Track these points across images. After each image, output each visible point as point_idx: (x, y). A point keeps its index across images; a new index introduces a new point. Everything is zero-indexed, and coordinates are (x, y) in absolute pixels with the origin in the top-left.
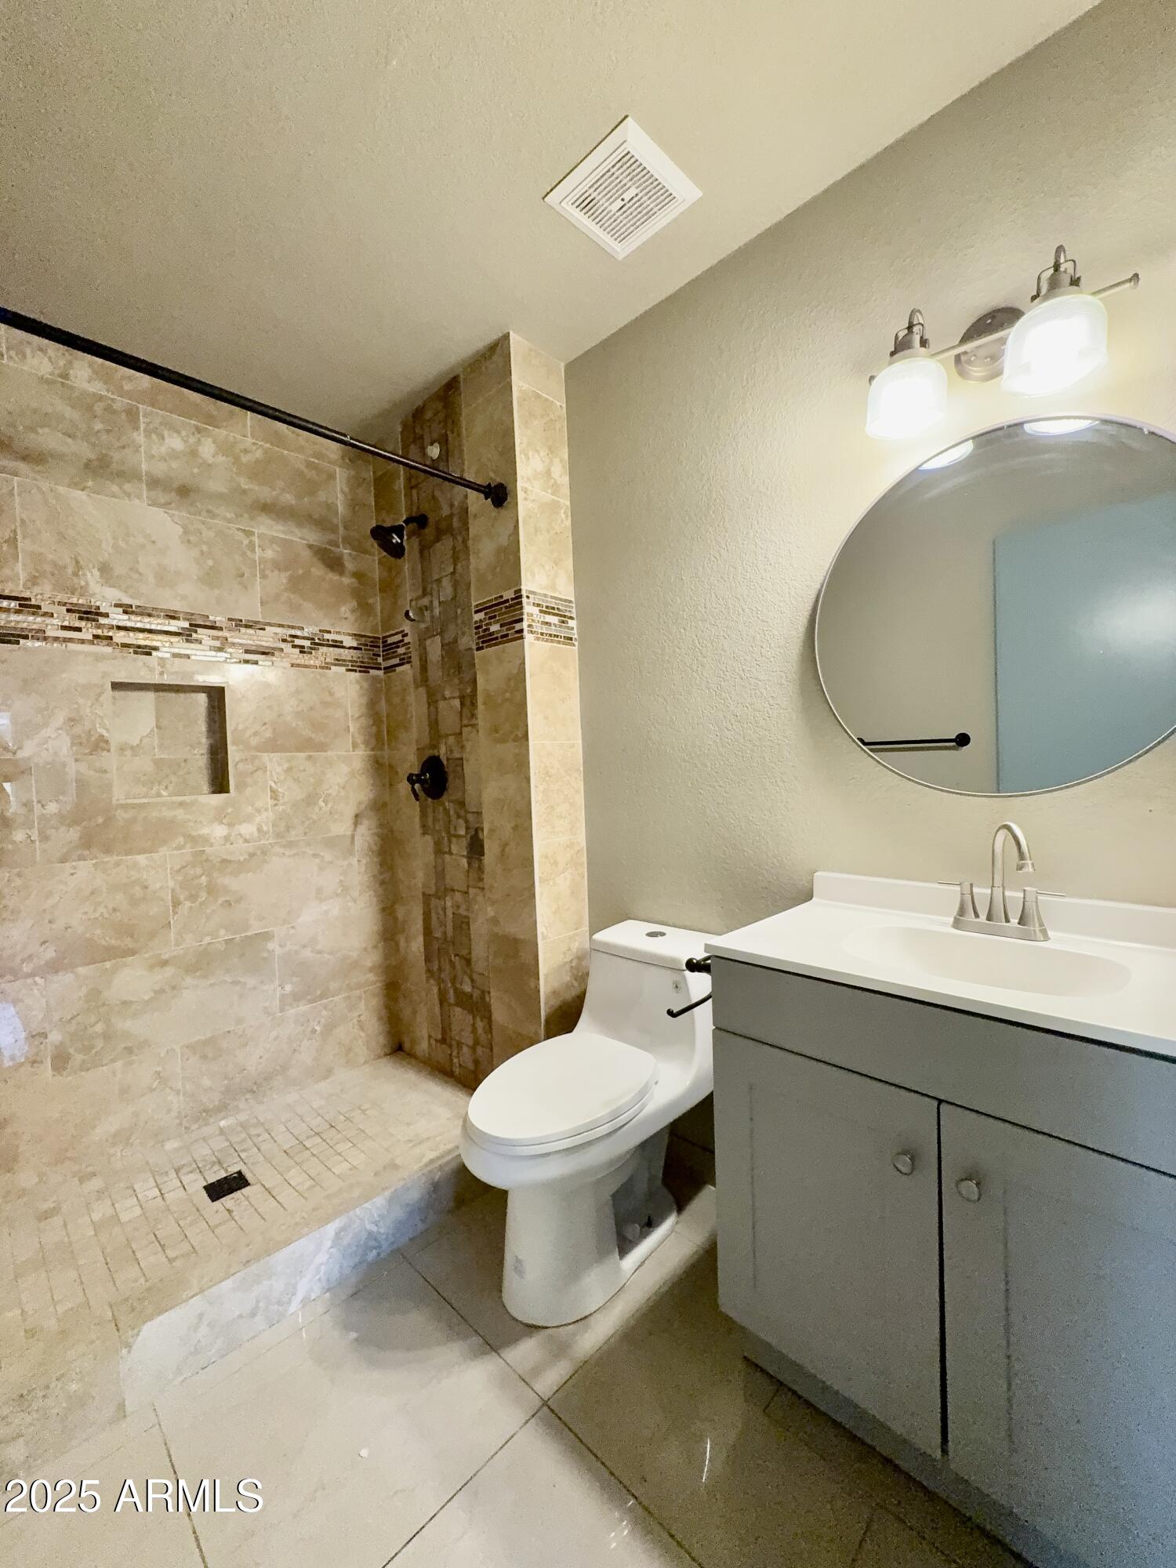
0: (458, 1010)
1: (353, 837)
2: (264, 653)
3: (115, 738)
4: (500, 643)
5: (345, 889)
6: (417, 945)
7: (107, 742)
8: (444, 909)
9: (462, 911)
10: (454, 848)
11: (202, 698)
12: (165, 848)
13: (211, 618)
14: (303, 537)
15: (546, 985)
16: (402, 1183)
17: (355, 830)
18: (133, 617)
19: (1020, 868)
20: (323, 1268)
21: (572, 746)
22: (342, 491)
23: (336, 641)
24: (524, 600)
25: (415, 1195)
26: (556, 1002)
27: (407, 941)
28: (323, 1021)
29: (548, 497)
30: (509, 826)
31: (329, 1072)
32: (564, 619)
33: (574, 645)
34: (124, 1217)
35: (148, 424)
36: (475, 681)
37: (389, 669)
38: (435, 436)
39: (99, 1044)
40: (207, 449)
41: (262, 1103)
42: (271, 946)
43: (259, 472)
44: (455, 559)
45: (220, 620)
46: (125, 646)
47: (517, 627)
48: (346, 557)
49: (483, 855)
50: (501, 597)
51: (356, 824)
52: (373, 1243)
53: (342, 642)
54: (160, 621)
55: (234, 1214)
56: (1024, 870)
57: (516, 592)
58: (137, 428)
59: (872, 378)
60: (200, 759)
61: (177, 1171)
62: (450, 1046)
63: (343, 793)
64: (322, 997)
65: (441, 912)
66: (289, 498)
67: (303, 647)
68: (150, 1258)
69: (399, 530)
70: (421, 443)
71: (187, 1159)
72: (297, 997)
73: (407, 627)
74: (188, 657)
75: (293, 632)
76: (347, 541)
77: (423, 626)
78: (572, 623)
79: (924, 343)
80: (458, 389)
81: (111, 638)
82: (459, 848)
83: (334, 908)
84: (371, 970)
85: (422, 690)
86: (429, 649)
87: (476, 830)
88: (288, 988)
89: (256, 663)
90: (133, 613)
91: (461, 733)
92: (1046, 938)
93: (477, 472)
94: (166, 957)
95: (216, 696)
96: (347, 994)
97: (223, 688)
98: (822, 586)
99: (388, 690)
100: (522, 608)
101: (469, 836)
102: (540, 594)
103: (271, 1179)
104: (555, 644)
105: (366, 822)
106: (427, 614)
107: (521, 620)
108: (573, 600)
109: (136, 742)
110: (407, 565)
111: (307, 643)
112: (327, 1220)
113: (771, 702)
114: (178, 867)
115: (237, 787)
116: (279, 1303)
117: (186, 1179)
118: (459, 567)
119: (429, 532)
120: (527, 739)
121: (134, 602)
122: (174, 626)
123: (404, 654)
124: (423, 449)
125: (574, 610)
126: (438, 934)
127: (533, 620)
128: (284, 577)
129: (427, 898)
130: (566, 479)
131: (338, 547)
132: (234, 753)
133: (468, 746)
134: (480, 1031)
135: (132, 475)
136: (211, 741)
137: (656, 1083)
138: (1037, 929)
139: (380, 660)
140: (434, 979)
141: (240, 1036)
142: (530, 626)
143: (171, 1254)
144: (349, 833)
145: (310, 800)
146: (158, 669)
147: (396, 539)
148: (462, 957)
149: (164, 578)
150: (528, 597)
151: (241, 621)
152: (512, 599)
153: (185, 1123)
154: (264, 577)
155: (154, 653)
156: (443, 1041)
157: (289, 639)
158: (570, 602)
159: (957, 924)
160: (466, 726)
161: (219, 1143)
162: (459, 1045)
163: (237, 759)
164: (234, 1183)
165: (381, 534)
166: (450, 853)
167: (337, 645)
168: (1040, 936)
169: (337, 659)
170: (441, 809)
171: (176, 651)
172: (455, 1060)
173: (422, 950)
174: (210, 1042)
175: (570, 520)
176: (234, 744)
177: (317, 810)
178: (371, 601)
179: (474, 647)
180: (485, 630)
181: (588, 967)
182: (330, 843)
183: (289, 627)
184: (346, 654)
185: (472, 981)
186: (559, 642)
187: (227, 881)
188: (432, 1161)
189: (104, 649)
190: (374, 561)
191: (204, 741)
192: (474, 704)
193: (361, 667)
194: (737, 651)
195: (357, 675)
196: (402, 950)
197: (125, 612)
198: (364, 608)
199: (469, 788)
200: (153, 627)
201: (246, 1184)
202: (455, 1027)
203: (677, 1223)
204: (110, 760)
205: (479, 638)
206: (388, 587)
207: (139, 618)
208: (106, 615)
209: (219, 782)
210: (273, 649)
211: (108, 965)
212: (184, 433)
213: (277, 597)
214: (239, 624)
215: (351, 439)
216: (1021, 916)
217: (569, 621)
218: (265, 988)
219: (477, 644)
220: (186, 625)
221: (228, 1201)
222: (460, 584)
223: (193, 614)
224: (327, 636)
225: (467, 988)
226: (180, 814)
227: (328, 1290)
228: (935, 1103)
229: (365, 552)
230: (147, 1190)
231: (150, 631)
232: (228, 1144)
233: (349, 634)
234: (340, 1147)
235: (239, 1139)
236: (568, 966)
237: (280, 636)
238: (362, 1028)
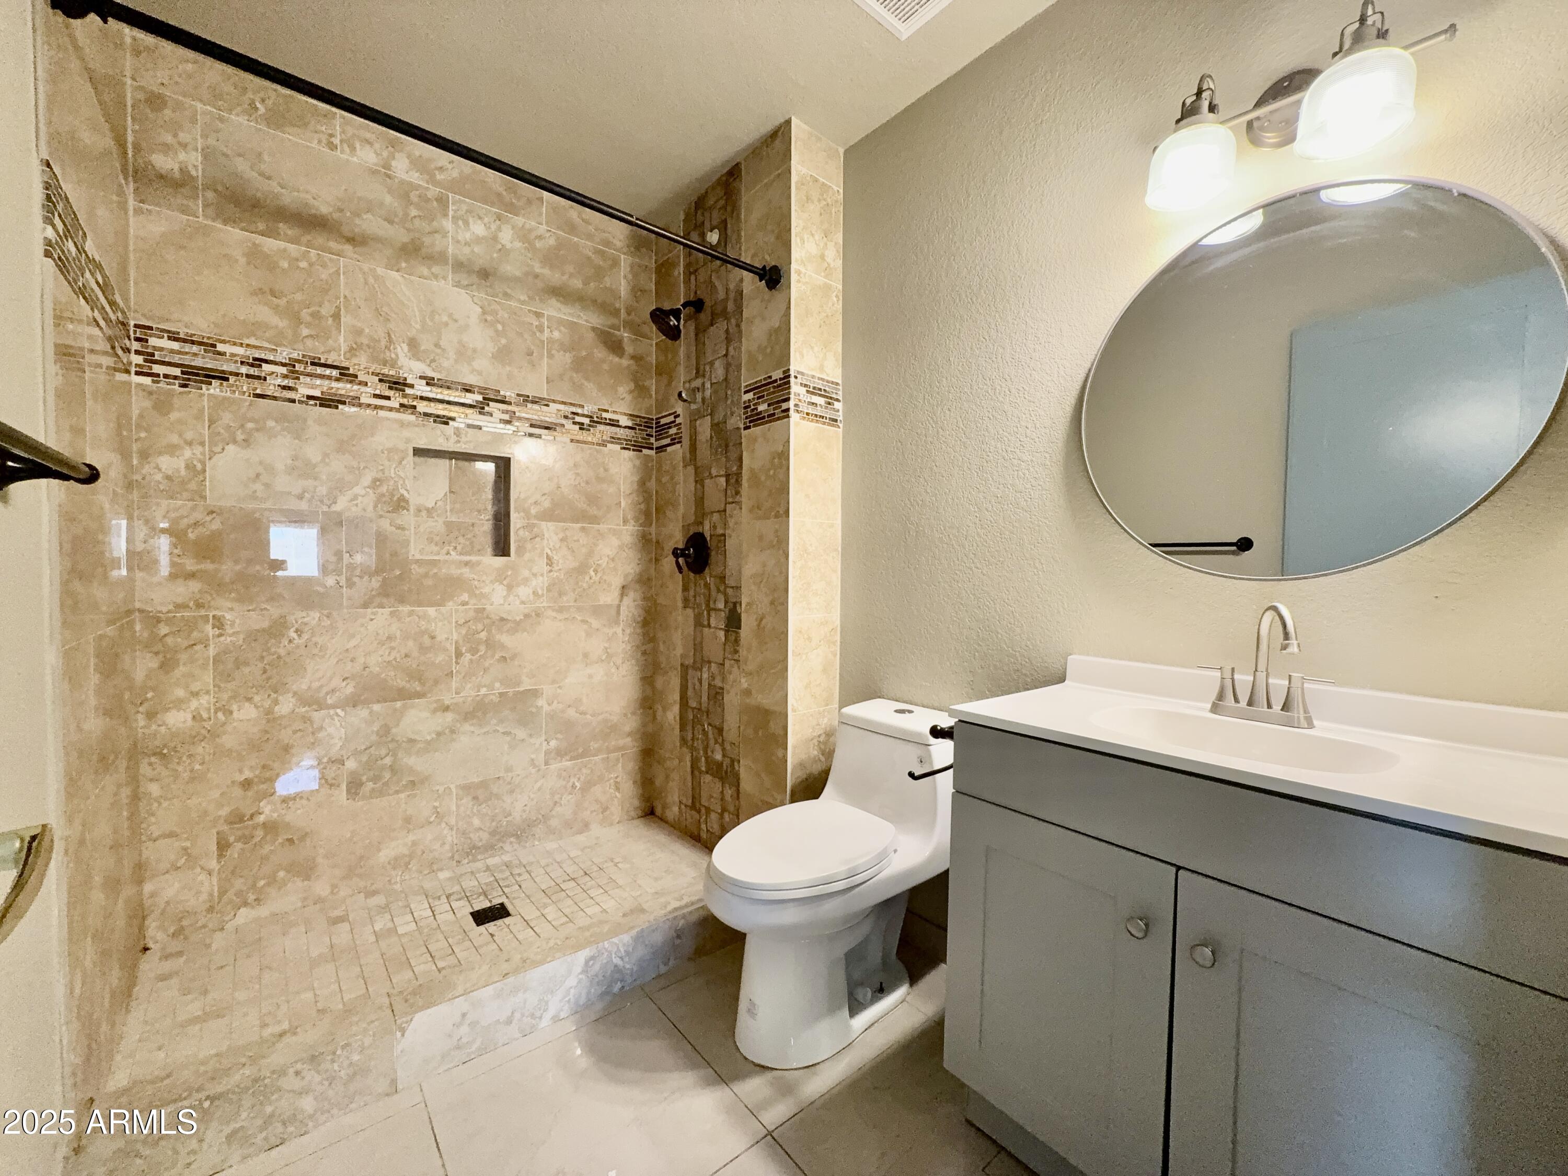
0: (708, 778)
1: (619, 606)
2: (547, 428)
3: (414, 500)
4: (767, 422)
5: (609, 656)
6: (672, 715)
7: (407, 502)
8: (700, 681)
9: (717, 682)
10: (713, 622)
11: (490, 467)
12: (451, 603)
13: (502, 393)
14: (589, 319)
15: (792, 758)
16: (647, 924)
17: (621, 601)
18: (434, 389)
19: (1284, 647)
20: (572, 991)
21: (832, 526)
22: (625, 277)
23: (613, 420)
24: (792, 380)
25: (658, 938)
26: (802, 774)
27: (665, 709)
28: (582, 778)
29: (821, 280)
30: (766, 601)
31: (586, 826)
32: (830, 401)
33: (839, 427)
34: (401, 930)
35: (455, 211)
36: (740, 459)
37: (660, 449)
38: (715, 223)
39: (387, 775)
40: (506, 236)
41: (525, 847)
42: (541, 702)
43: (551, 258)
44: (728, 340)
45: (509, 394)
46: (426, 414)
47: (784, 406)
48: (625, 339)
49: (740, 628)
50: (770, 377)
51: (622, 595)
52: (617, 976)
53: (618, 421)
54: (457, 394)
55: (495, 938)
56: (1289, 650)
57: (784, 372)
58: (446, 215)
59: (1155, 148)
60: (485, 525)
61: (448, 898)
62: (699, 812)
63: (612, 565)
64: (581, 756)
65: (697, 684)
66: (577, 283)
67: (583, 424)
68: (422, 966)
69: (676, 313)
70: (701, 229)
71: (457, 888)
72: (560, 754)
73: (679, 408)
74: (480, 428)
75: (574, 410)
76: (629, 325)
77: (693, 407)
78: (837, 405)
79: (1212, 108)
80: (739, 176)
81: (415, 407)
82: (718, 621)
83: (599, 672)
84: (630, 734)
85: (691, 469)
86: (699, 429)
87: (735, 604)
88: (553, 743)
89: (539, 436)
90: (433, 385)
91: (725, 511)
92: (1311, 726)
93: (753, 256)
94: (447, 702)
95: (503, 465)
96: (605, 756)
97: (509, 459)
98: (1092, 365)
99: (659, 469)
100: (789, 388)
101: (727, 610)
102: (808, 375)
103: (530, 913)
104: (820, 425)
105: (632, 594)
106: (699, 396)
107: (788, 400)
108: (840, 382)
109: (430, 504)
110: (683, 347)
111: (586, 421)
112: (578, 948)
113: (1034, 483)
114: (461, 621)
115: (517, 552)
116: (532, 1016)
117: (455, 905)
118: (731, 349)
119: (704, 317)
120: (788, 516)
121: (436, 375)
122: (470, 398)
123: (676, 434)
124: (703, 235)
125: (840, 393)
126: (693, 703)
127: (800, 400)
128: (568, 358)
129: (685, 668)
130: (839, 263)
131: (619, 330)
132: (516, 520)
133: (731, 522)
134: (728, 798)
135: (438, 258)
136: (496, 508)
137: (895, 851)
138: (1302, 716)
139: (653, 440)
140: (687, 747)
141: (509, 783)
142: (796, 405)
143: (441, 964)
144: (617, 602)
145: (581, 569)
146: (454, 438)
147: (673, 322)
148: (714, 727)
149: (464, 354)
150: (796, 377)
151: (528, 397)
152: (781, 379)
153: (457, 857)
154: (551, 356)
155: (451, 423)
156: (693, 807)
157: (570, 416)
158: (837, 384)
159: (1215, 709)
160: (730, 503)
161: (485, 878)
162: (708, 810)
163: (518, 526)
164: (497, 913)
165: (659, 317)
166: (709, 626)
167: (614, 424)
168: (1304, 723)
169: (613, 438)
170: (702, 583)
171: (470, 422)
172: (703, 826)
173: (678, 718)
174: (484, 784)
175: (841, 302)
176: (517, 511)
177: (587, 578)
178: (647, 383)
179: (742, 426)
180: (753, 410)
181: (835, 744)
182: (597, 610)
183: (571, 404)
184: (621, 433)
185: (724, 749)
186: (824, 423)
187: (504, 638)
188: (676, 909)
189: (408, 417)
190: (651, 345)
191: (490, 509)
192: (738, 482)
193: (634, 446)
194: (1001, 432)
195: (631, 453)
196: (659, 718)
197: (428, 384)
198: (640, 390)
199: (731, 562)
200: (452, 399)
201: (507, 914)
202: (704, 795)
203: (908, 994)
204: (407, 518)
205: (747, 418)
206: (664, 371)
207: (440, 390)
208: (412, 386)
209: (502, 547)
210: (556, 424)
211: (399, 704)
212: (486, 220)
213: (561, 377)
214: (526, 400)
215: (637, 219)
216: (1285, 704)
217: (836, 403)
218: (532, 740)
219: (745, 423)
220: (480, 398)
221: (491, 926)
222: (731, 366)
223: (486, 389)
224: (605, 415)
225: (718, 757)
226: (466, 571)
227: (576, 1012)
228: (1174, 869)
229: (645, 336)
230: (421, 909)
231: (449, 403)
232: (492, 879)
233: (625, 414)
234: (593, 893)
235: (504, 876)
236: (815, 741)
237: (562, 413)
238: (618, 789)
